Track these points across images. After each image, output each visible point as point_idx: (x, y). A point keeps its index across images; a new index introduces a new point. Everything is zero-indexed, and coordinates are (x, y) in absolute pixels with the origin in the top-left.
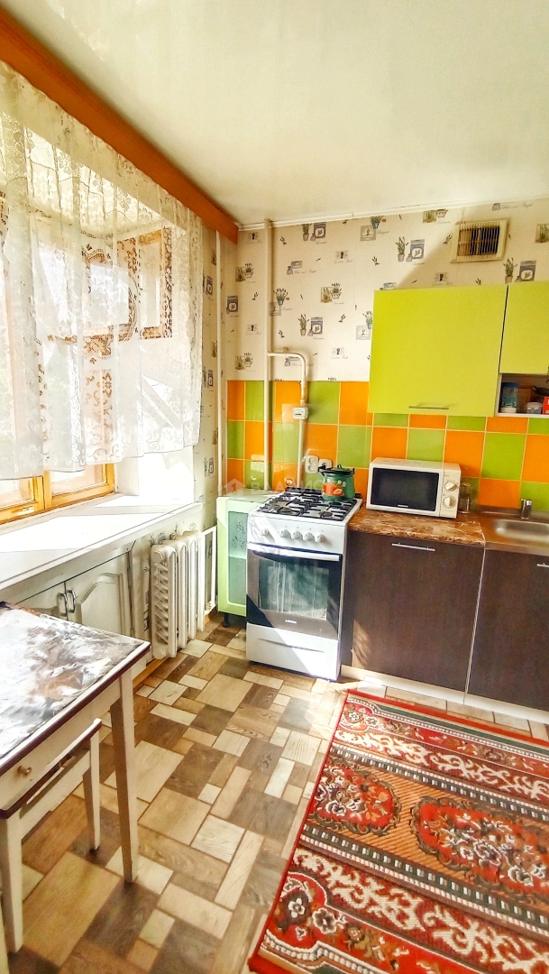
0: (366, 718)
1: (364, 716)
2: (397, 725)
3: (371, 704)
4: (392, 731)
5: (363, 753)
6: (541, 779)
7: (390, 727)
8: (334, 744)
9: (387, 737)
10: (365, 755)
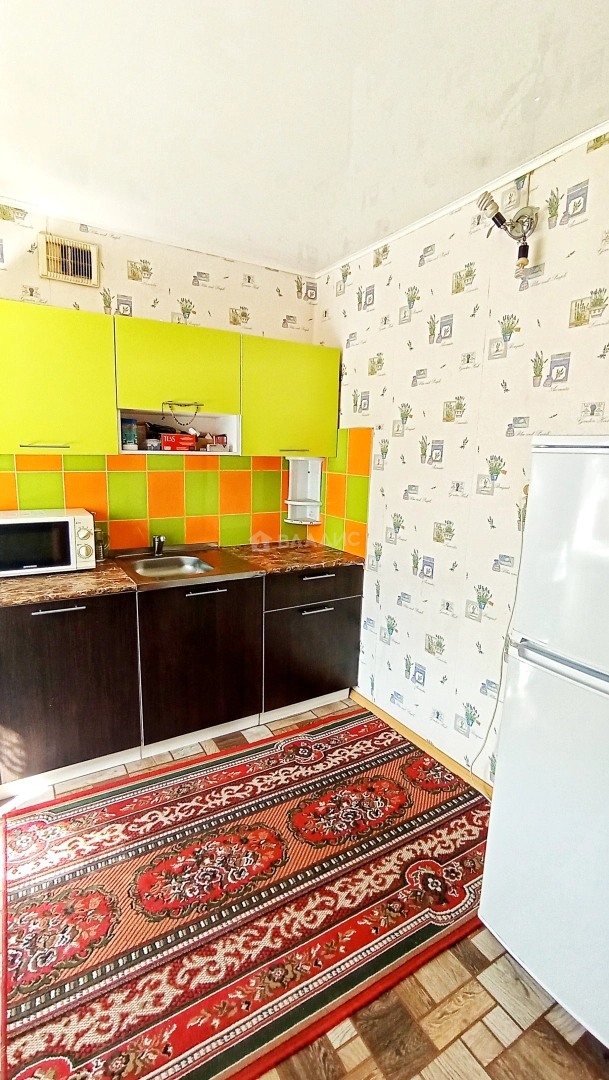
0: (41, 833)
1: (38, 833)
2: (81, 820)
3: (40, 815)
4: (78, 829)
5: (52, 875)
6: (225, 786)
7: (74, 826)
8: (9, 890)
9: (74, 839)
10: (55, 876)
